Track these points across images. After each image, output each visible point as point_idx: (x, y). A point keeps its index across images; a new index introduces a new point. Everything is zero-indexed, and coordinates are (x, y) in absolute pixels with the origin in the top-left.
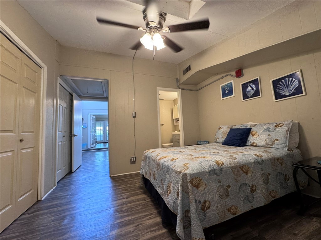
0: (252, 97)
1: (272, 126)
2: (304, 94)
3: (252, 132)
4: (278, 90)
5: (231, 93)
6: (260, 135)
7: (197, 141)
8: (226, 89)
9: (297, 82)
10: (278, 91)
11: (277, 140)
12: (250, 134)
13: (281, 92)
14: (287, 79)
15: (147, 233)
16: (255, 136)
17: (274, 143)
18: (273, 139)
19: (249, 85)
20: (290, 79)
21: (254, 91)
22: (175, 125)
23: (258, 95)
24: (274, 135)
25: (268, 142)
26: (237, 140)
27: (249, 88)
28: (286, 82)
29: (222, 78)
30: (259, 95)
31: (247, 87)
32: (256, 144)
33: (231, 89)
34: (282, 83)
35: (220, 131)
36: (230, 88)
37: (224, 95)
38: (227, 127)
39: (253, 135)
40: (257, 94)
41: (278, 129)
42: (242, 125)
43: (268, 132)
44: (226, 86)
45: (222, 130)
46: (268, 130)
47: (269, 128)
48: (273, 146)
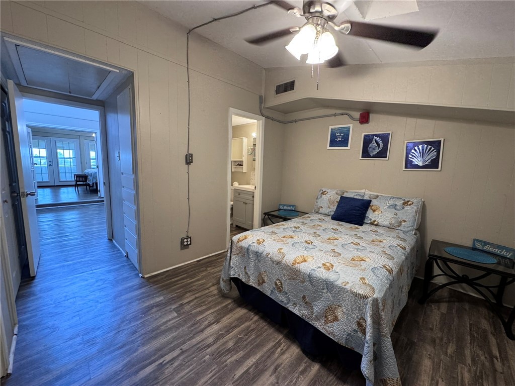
0: (374, 156)
1: (399, 203)
2: (439, 169)
3: (373, 206)
4: (410, 156)
5: (344, 142)
6: (383, 212)
7: (279, 205)
8: (338, 134)
9: (436, 153)
10: (411, 158)
11: (405, 221)
12: (370, 208)
13: (413, 160)
14: (425, 146)
15: (298, 378)
16: (376, 213)
17: (401, 225)
18: (399, 220)
19: (374, 139)
20: (429, 147)
21: (380, 149)
22: (233, 171)
23: (383, 156)
24: (402, 215)
25: (393, 222)
26: (356, 215)
27: (374, 144)
28: (423, 150)
29: (335, 115)
30: (386, 157)
31: (371, 141)
32: (378, 223)
33: (346, 136)
34: (419, 149)
35: (324, 196)
36: (344, 134)
37: (334, 143)
38: (334, 192)
39: (374, 211)
40: (382, 154)
41: (407, 208)
42: (356, 194)
43: (394, 209)
44: (340, 130)
45: (327, 197)
46: (394, 206)
47: (396, 205)
48: (399, 228)
